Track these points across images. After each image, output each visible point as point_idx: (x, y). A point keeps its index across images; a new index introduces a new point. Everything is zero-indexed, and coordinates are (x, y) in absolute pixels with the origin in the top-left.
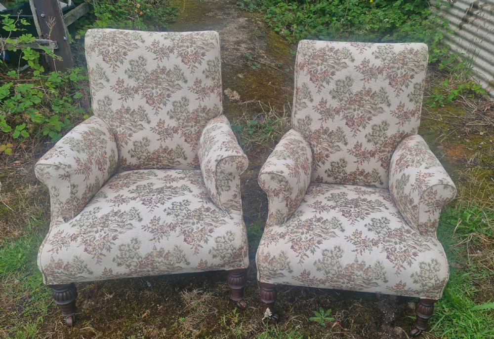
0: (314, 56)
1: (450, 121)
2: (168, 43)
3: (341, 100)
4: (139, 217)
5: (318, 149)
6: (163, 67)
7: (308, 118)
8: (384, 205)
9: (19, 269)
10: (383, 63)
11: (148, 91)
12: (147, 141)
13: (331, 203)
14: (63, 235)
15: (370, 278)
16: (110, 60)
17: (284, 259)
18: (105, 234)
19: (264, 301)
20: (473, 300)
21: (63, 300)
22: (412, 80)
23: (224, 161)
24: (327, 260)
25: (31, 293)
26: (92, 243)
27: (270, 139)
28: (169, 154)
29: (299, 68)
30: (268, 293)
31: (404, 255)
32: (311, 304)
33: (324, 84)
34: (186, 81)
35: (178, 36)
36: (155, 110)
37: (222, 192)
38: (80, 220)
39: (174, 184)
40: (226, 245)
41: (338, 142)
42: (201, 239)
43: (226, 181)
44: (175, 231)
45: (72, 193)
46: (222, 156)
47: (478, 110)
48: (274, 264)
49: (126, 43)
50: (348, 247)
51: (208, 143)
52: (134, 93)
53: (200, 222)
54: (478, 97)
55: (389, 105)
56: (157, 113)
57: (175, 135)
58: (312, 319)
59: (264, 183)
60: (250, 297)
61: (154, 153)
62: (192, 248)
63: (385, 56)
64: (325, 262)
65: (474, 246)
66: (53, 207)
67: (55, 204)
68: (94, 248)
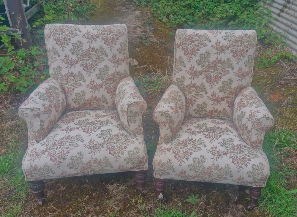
0: (186, 39)
1: (272, 77)
2: (95, 32)
3: (203, 66)
4: (82, 140)
5: (189, 96)
6: (93, 47)
7: (183, 77)
8: (230, 130)
9: (7, 172)
10: (228, 43)
11: (84, 62)
12: (84, 93)
13: (198, 130)
14: (36, 151)
15: (222, 175)
16: (60, 43)
17: (170, 164)
18: (62, 150)
19: (158, 189)
20: (285, 188)
21: (37, 190)
22: (247, 53)
23: (132, 105)
24: (196, 164)
25: (16, 187)
26: (54, 155)
27: (158, 90)
28: (97, 100)
29: (176, 47)
30: (160, 184)
31: (243, 161)
32: (186, 192)
33: (193, 56)
34: (107, 56)
35: (102, 28)
36: (88, 74)
37: (131, 124)
38: (46, 142)
39: (101, 119)
40: (135, 156)
41: (201, 92)
42: (120, 152)
43: (134, 117)
44: (104, 148)
45: (41, 125)
46: (131, 102)
47: (290, 69)
48: (164, 167)
49: (70, 33)
50: (209, 156)
51: (122, 94)
52: (76, 63)
53: (119, 142)
54: (290, 60)
55: (233, 69)
56: (89, 76)
57: (101, 89)
58: (187, 200)
59: (157, 118)
60: (149, 187)
61: (88, 101)
62: (114, 158)
63: (230, 39)
64: (195, 165)
65: (287, 155)
66: (30, 134)
67: (31, 132)
68: (56, 159)
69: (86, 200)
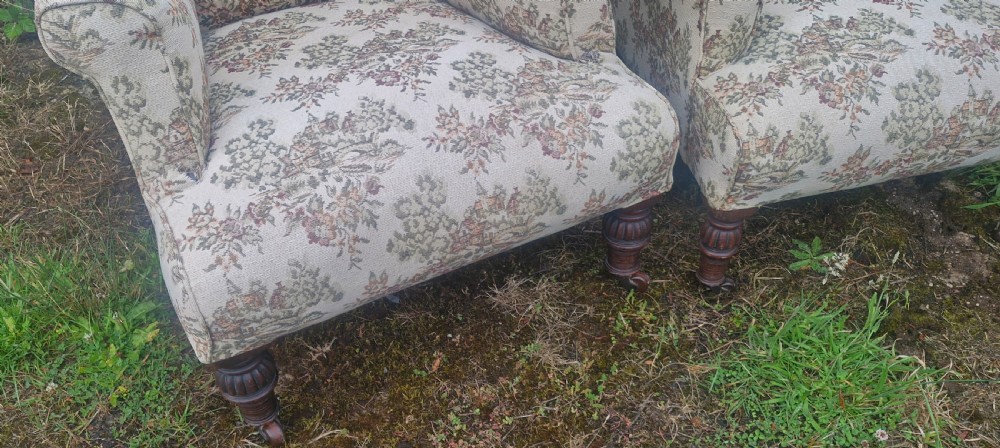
40: (648, 139)
42: (584, 138)
53: (556, 96)
58: (794, 266)
62: (568, 168)
66: (135, 145)
67: (138, 134)
68: (333, 228)
69: (440, 369)
